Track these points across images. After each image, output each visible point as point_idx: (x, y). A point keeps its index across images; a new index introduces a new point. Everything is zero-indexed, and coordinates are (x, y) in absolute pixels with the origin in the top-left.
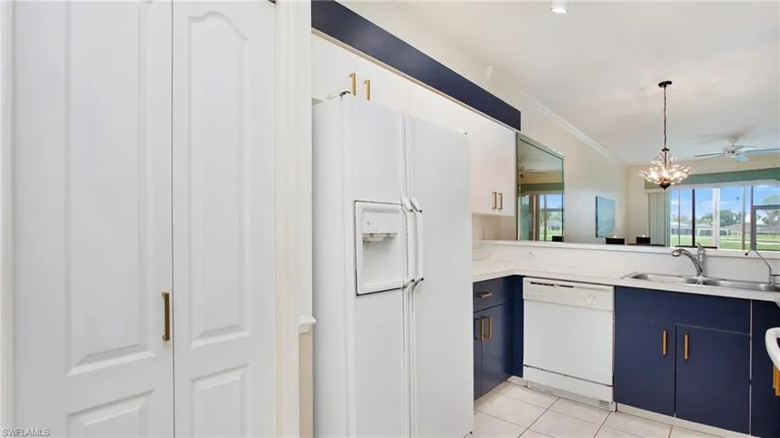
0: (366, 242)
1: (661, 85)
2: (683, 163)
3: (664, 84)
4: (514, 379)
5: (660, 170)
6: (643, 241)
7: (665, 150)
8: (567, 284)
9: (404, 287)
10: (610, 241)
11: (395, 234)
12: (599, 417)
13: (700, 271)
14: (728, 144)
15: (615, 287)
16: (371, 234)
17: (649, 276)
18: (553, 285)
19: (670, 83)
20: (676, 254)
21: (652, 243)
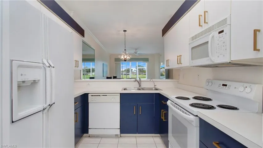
0: (19, 87)
1: (124, 31)
2: (130, 54)
3: (125, 31)
4: (85, 135)
5: (124, 56)
6: (115, 77)
7: (125, 50)
8: (105, 95)
9: (44, 109)
10: (108, 78)
11: (39, 80)
12: (115, 140)
13: (140, 86)
14: (135, 51)
15: (120, 93)
16: (24, 82)
17: (127, 88)
18: (100, 96)
19: (126, 31)
20: (135, 81)
21: (117, 78)
